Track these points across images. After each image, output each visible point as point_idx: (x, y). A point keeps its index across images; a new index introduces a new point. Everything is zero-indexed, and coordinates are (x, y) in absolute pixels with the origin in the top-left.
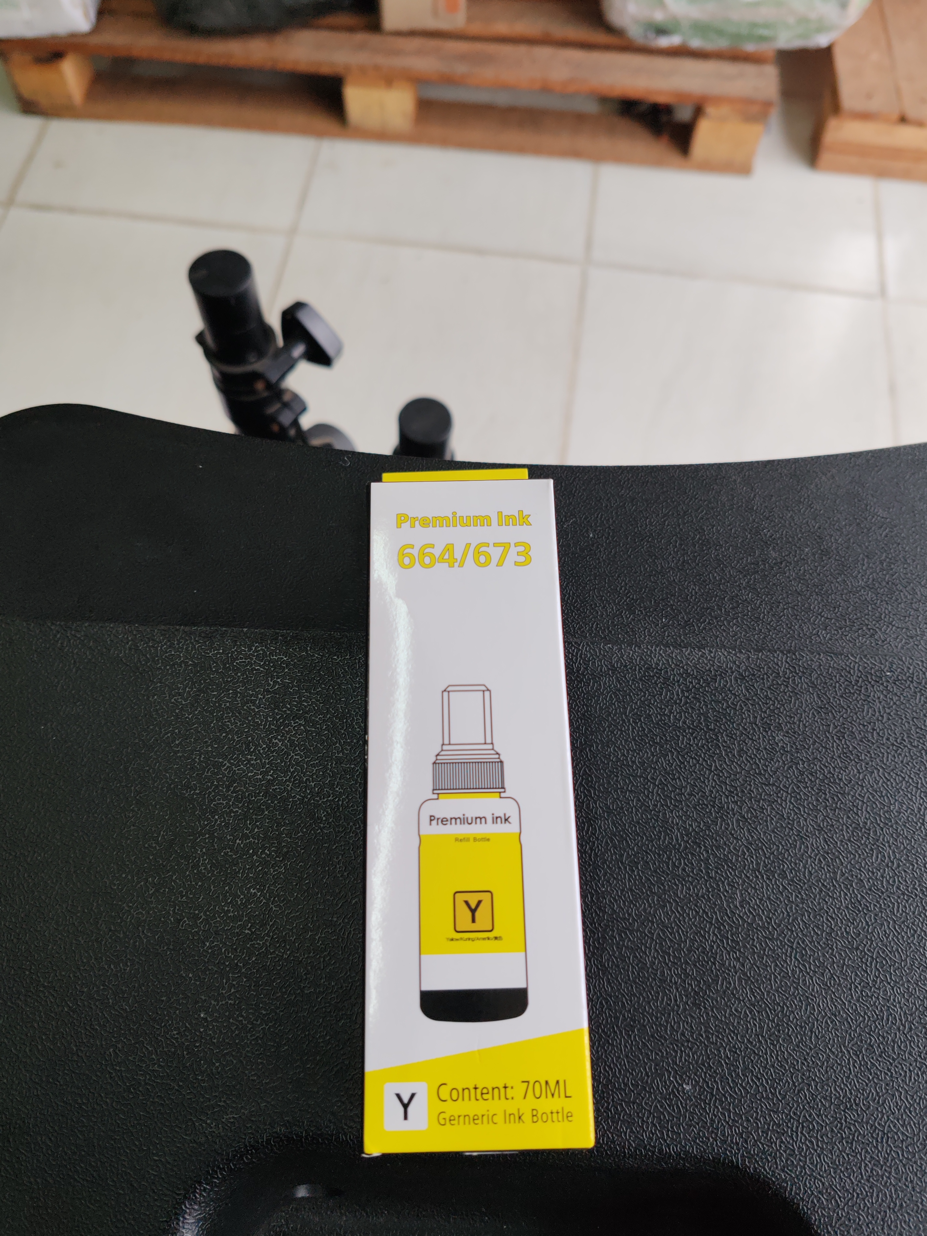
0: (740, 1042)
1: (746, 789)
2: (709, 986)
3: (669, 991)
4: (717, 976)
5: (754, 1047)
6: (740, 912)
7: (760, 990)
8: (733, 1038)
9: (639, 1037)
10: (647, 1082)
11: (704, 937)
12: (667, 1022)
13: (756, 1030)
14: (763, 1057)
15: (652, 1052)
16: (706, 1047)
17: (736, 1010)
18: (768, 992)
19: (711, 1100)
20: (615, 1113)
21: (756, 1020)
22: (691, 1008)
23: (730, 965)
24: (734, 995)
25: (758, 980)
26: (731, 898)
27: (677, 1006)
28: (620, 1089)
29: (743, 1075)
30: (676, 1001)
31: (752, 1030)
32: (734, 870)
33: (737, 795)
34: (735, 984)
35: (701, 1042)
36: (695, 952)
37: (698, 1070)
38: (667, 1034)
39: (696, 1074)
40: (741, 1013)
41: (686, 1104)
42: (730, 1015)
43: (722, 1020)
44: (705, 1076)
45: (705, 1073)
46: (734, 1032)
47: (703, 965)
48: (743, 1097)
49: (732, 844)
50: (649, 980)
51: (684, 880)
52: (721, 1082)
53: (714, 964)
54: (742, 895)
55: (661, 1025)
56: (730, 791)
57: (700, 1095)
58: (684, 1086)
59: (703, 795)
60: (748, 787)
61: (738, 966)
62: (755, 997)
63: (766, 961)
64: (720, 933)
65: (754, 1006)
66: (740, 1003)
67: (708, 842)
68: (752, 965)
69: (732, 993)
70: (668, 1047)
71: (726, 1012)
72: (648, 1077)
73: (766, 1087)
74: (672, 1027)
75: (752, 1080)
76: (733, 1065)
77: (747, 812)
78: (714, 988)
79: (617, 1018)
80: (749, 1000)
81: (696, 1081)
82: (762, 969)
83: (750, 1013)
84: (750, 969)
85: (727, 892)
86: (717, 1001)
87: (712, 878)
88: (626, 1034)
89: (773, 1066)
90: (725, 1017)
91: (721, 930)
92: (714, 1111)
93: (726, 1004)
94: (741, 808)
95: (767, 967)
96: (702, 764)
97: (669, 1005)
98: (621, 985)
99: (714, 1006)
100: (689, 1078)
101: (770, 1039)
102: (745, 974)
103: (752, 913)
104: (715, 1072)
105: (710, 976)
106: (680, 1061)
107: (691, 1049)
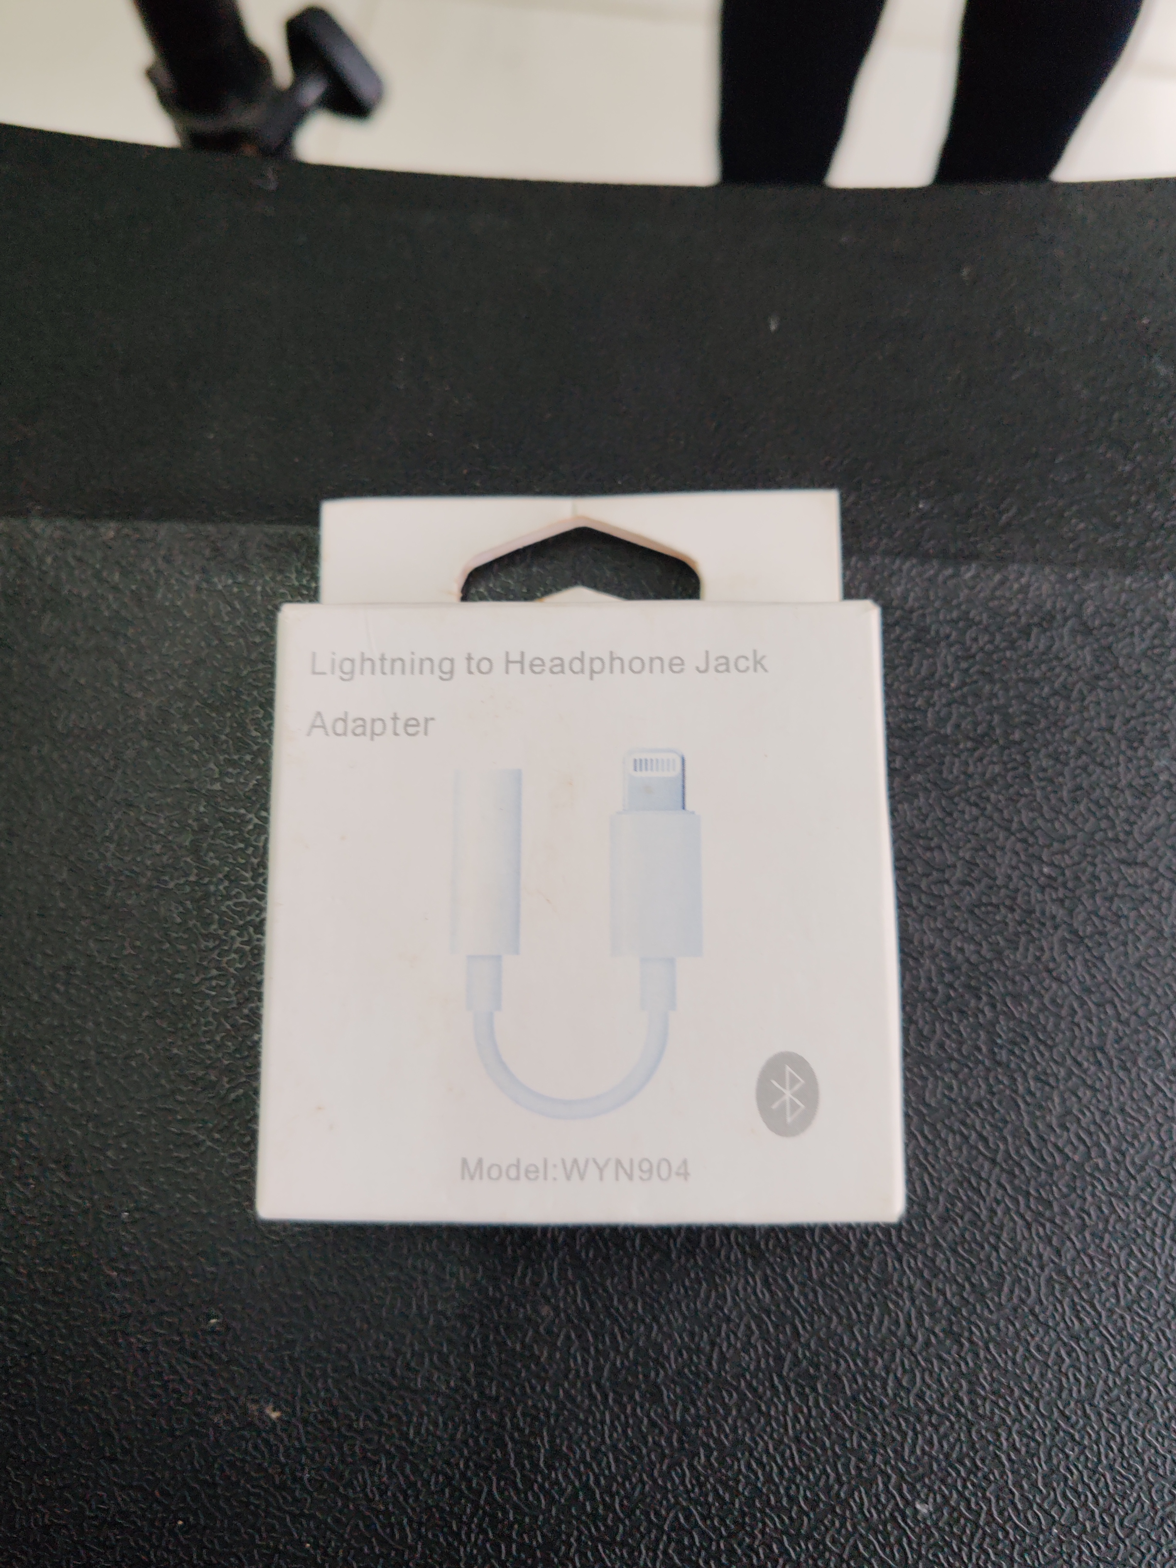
0: (1042, 1415)
1: (1084, 871)
2: (983, 1295)
3: (896, 1304)
4: (1001, 1275)
5: (1072, 1427)
6: (1058, 1137)
7: (1093, 1306)
8: (1027, 1407)
9: (826, 1400)
10: (838, 1495)
11: (978, 1191)
12: (887, 1370)
13: (1079, 1391)
14: (1091, 1449)
15: (852, 1432)
16: (970, 1424)
17: (1039, 1349)
18: (1111, 1311)
19: (973, 1535)
20: (767, 1557)
21: (1080, 1371)
22: (940, 1342)
23: (1029, 1252)
24: (1036, 1316)
25: (1088, 1285)
26: (1040, 1107)
27: (911, 1335)
28: (779, 1509)
29: (1045, 1485)
30: (909, 1325)
31: (1071, 1391)
32: (1050, 1048)
33: (1064, 884)
34: (1038, 1292)
35: (959, 1415)
36: (956, 1223)
37: (949, 1474)
38: (887, 1395)
39: (943, 1481)
40: (1049, 1354)
41: (919, 1544)
42: (1025, 1358)
43: (1006, 1371)
44: (965, 1487)
45: (964, 1481)
46: (1031, 1396)
47: (970, 1251)
48: (1042, 1531)
49: (1047, 990)
50: (852, 1279)
51: (939, 1066)
52: (998, 1498)
53: (996, 1249)
54: (1063, 1101)
55: (874, 1376)
56: (1049, 877)
57: (951, 1527)
58: (918, 1506)
59: (991, 882)
60: (1090, 869)
61: (1048, 1253)
62: (1081, 1321)
63: (1110, 1246)
64: (1011, 1183)
65: (1077, 1339)
66: (1047, 1333)
67: (998, 988)
68: (1078, 1252)
69: (1032, 1312)
70: (889, 1424)
71: (1015, 1352)
72: (841, 1484)
73: (1093, 1512)
74: (898, 1380)
75: (1064, 1496)
76: (1025, 1465)
77: (1084, 923)
78: (992, 1300)
79: (780, 1359)
80: (1068, 1328)
81: (944, 1496)
82: (1101, 1261)
83: (1069, 1354)
84: (1074, 1260)
85: (1032, 1094)
86: (998, 1329)
87: (999, 1064)
88: (797, 1392)
89: (1111, 1468)
90: (1014, 1362)
91: (1015, 1176)
92: (978, 1558)
93: (1017, 1334)
94: (1071, 913)
95: (1110, 1256)
96: (991, 818)
97: (894, 1334)
98: (791, 1288)
99: (992, 1339)
100: (930, 1489)
101: (1108, 1411)
102: (1061, 1272)
103: (1084, 1142)
104: (986, 1477)
105: (985, 1273)
106: (913, 1452)
107: (936, 1428)
